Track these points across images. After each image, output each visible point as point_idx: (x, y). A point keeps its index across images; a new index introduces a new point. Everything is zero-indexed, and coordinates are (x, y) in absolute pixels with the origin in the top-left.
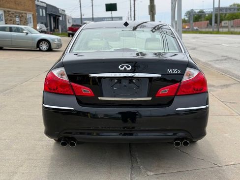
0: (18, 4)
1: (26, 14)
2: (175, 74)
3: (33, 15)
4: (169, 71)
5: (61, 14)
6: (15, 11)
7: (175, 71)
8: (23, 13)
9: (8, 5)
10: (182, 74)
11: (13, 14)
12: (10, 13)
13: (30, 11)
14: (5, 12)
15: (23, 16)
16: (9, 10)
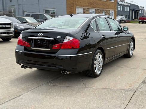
0: (105, 5)
1: (109, 10)
2: (60, 39)
3: (114, 11)
4: (58, 37)
5: (141, 9)
6: (102, 9)
7: (60, 37)
8: (107, 10)
9: (98, 6)
10: (64, 39)
11: (101, 11)
12: (99, 10)
13: (112, 9)
14: (96, 10)
15: (107, 12)
16: (99, 9)
